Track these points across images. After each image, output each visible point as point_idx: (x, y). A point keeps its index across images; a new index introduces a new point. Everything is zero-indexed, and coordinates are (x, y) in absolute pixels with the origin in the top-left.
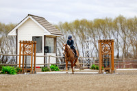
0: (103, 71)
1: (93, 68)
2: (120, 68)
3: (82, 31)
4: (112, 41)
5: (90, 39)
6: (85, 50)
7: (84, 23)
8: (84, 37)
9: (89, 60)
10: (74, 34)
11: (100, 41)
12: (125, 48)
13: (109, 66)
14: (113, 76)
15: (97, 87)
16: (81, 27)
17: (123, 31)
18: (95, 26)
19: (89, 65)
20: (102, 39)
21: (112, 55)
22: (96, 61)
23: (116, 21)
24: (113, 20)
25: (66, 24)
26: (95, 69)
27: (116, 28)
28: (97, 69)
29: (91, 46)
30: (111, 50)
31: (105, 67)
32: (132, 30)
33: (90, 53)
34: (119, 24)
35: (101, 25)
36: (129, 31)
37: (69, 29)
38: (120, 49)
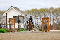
0: (44, 31)
1: (40, 30)
2: (52, 30)
3: (35, 14)
4: (48, 18)
5: (38, 17)
6: (36, 22)
7: (36, 10)
8: (36, 16)
9: (38, 27)
10: (32, 15)
11: (43, 18)
12: (54, 21)
13: (47, 29)
14: (49, 33)
15: (41, 38)
16: (34, 12)
17: (53, 14)
18: (41, 12)
19: (38, 29)
20: (44, 17)
21: (48, 24)
22: (41, 27)
23: (50, 9)
24: (48, 9)
25: (28, 10)
27: (50, 12)
28: (42, 30)
29: (39, 20)
30: (48, 22)
31: (45, 29)
32: (57, 13)
33: (39, 23)
34: (51, 11)
36: (56, 14)
37: (29, 13)
38: (52, 21)
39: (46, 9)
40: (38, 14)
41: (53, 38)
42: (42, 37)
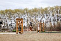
1: (14, 31)
2: (26, 31)
4: (22, 19)
5: (12, 18)
6: (10, 23)
7: (10, 10)
8: (10, 17)
9: (12, 28)
10: (6, 16)
11: (17, 19)
12: (28, 22)
13: (21, 30)
16: (8, 12)
18: (15, 12)
19: (12, 30)
21: (22, 26)
22: (15, 28)
24: (23, 10)
26: (14, 32)
28: (16, 31)
30: (22, 23)
32: (31, 15)
34: (25, 12)
35: (18, 12)
37: (3, 13)
39: (20, 9)
40: (12, 15)
41: (27, 39)
42: (15, 39)
